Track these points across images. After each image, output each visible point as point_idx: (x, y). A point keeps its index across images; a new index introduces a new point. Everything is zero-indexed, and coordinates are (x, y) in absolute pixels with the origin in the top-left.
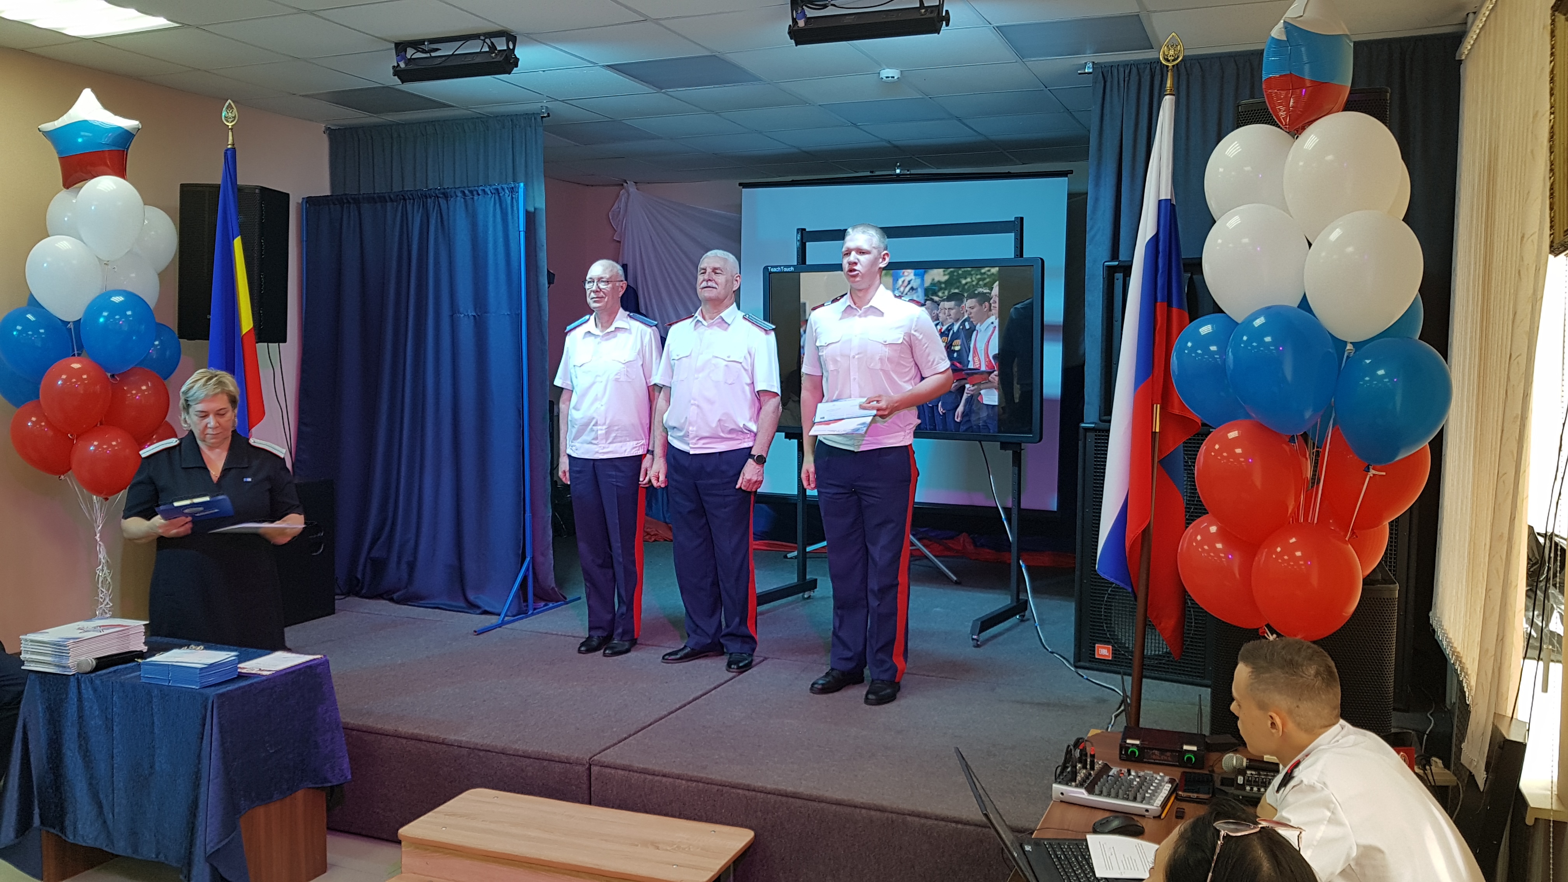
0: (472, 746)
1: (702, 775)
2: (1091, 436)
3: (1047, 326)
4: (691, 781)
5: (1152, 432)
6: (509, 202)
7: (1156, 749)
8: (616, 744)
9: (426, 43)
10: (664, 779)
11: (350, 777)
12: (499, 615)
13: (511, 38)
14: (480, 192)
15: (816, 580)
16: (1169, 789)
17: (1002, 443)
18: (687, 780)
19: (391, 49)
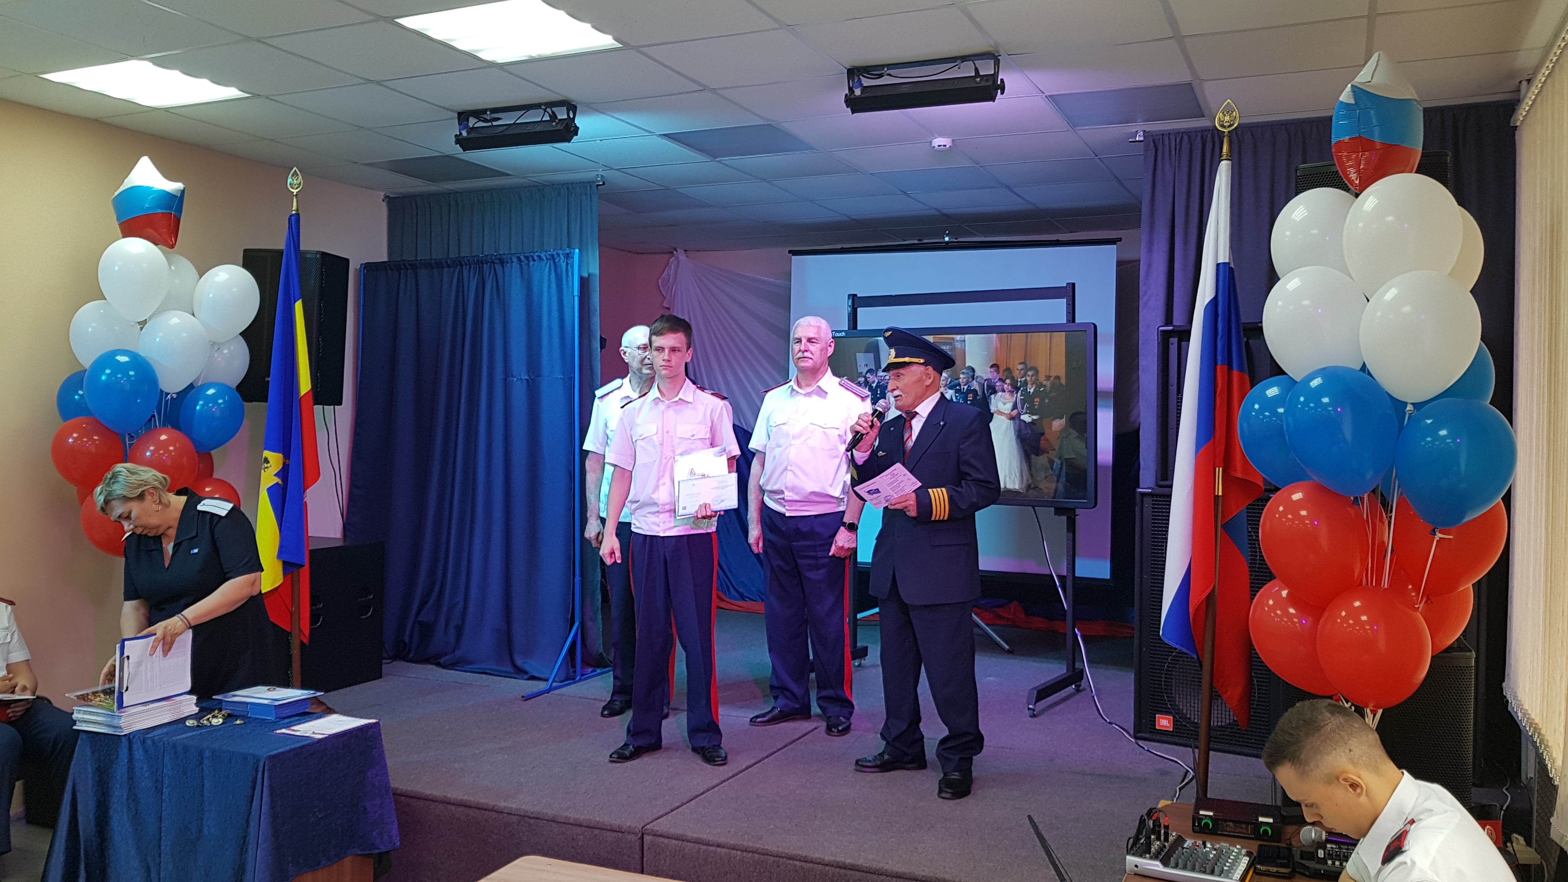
0: (522, 813)
1: (758, 846)
2: (1148, 501)
3: (1101, 392)
4: (746, 851)
5: (1215, 496)
6: (564, 269)
7: (1230, 821)
8: (669, 813)
9: (488, 113)
10: (719, 849)
11: (398, 843)
12: (547, 680)
13: (572, 107)
14: (536, 258)
15: (867, 647)
16: (1247, 862)
17: (1056, 509)
18: (742, 851)
19: (453, 118)
